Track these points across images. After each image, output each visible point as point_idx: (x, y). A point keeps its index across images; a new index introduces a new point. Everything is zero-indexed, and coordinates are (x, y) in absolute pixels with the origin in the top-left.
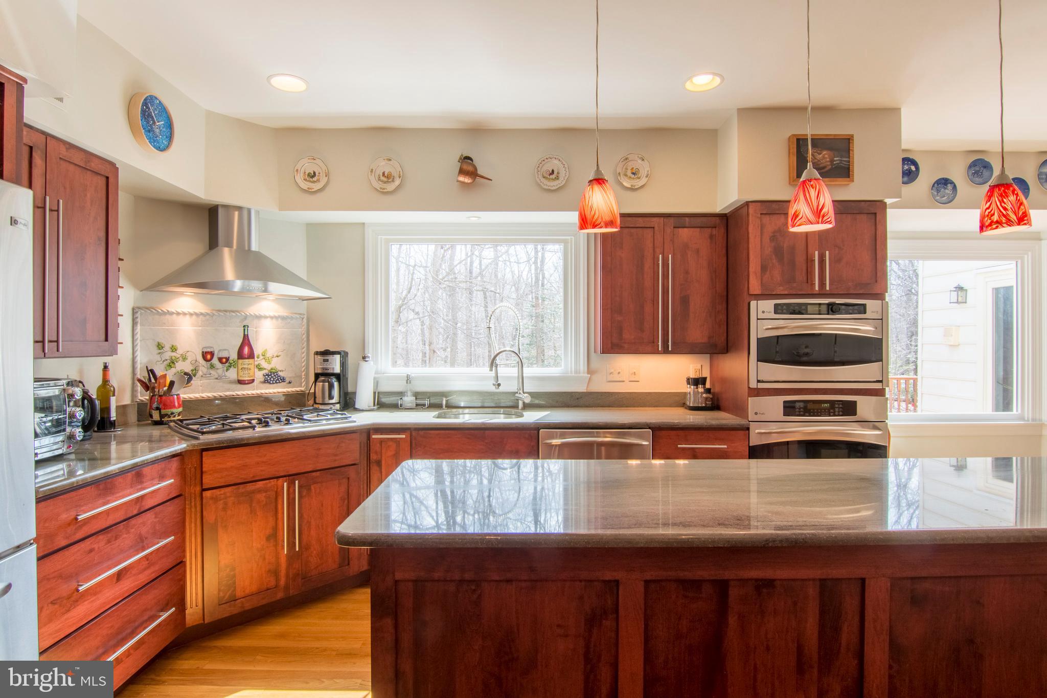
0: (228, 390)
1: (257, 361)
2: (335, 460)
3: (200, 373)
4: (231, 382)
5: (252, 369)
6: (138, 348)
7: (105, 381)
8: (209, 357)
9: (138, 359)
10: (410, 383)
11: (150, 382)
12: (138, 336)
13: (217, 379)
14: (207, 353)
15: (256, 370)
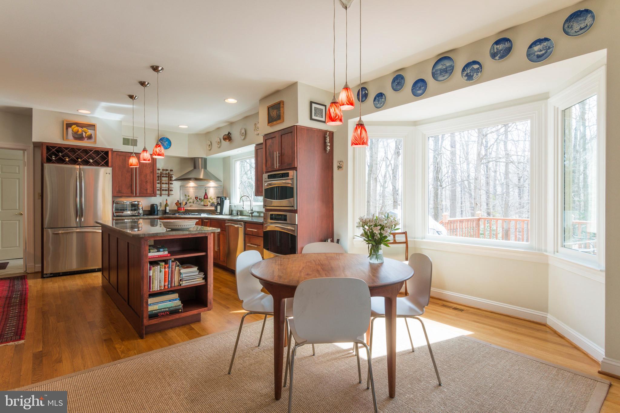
0: (201, 208)
1: (209, 200)
3: (195, 203)
4: (202, 205)
6: (181, 195)
7: (167, 203)
8: (197, 198)
9: (181, 198)
11: (178, 204)
12: (181, 193)
13: (199, 204)
14: (196, 197)
15: (209, 202)
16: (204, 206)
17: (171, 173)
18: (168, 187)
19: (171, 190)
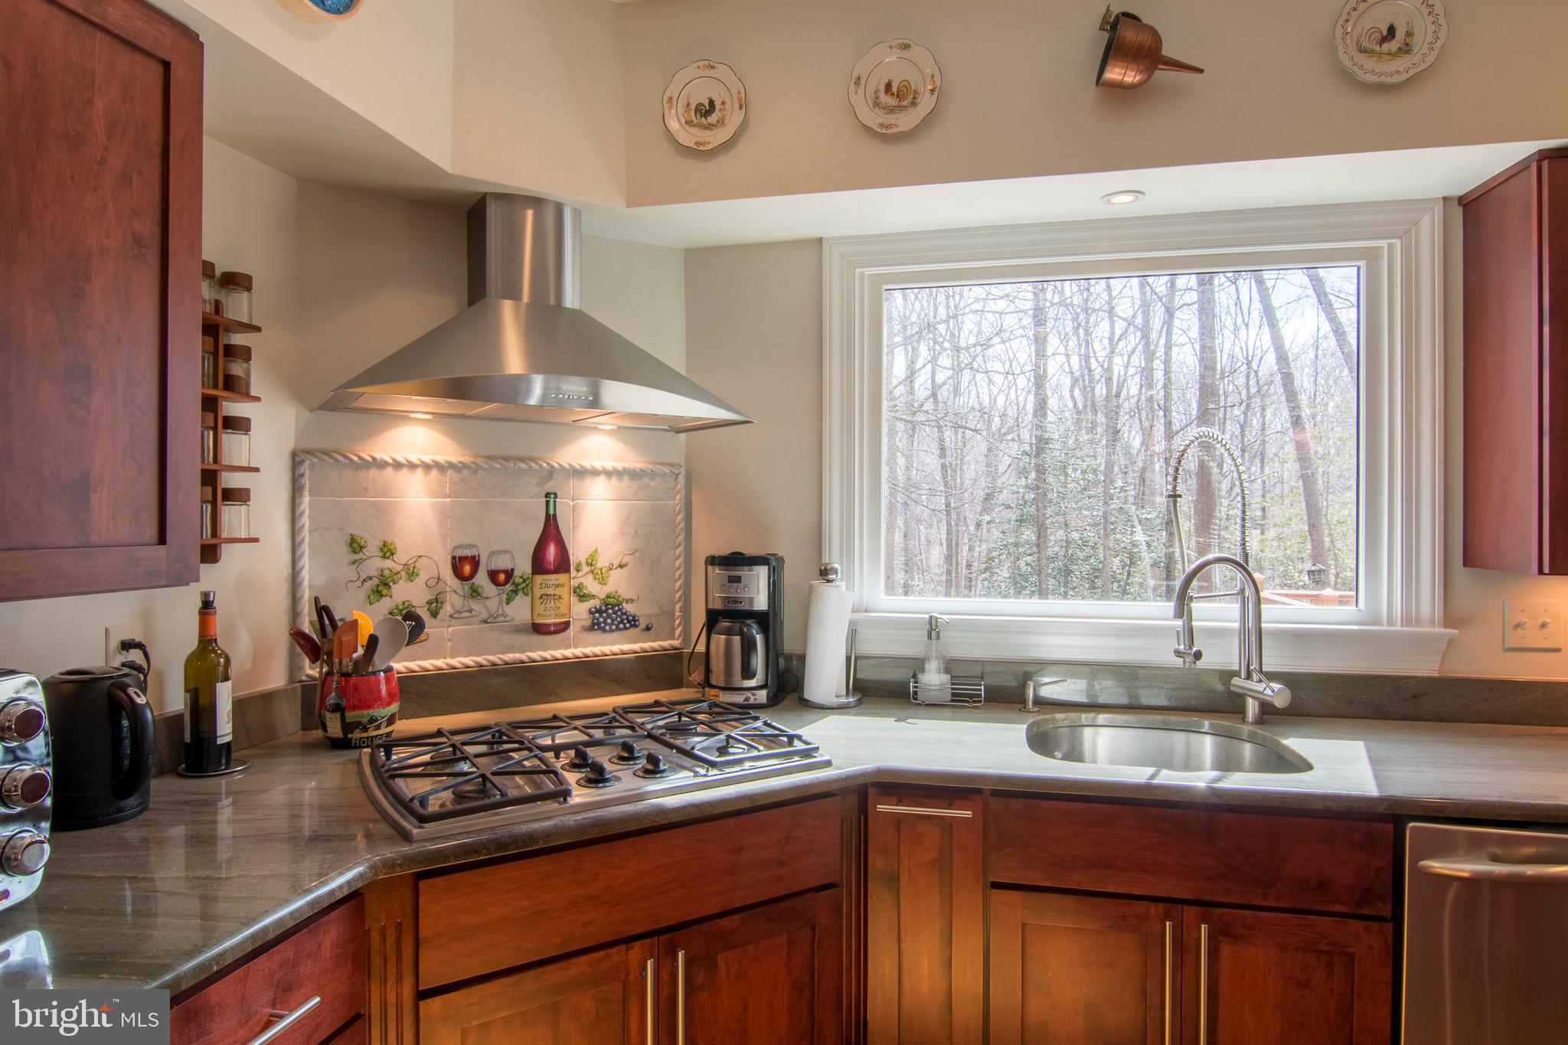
0: (511, 649)
1: (577, 578)
2: (780, 880)
3: (448, 609)
4: (518, 630)
5: (565, 596)
6: (305, 548)
7: (207, 641)
8: (467, 569)
9: (305, 576)
10: (938, 638)
11: (323, 638)
12: (305, 521)
13: (486, 622)
14: (463, 559)
15: (574, 599)
17: (238, 307)
19: (231, 496)
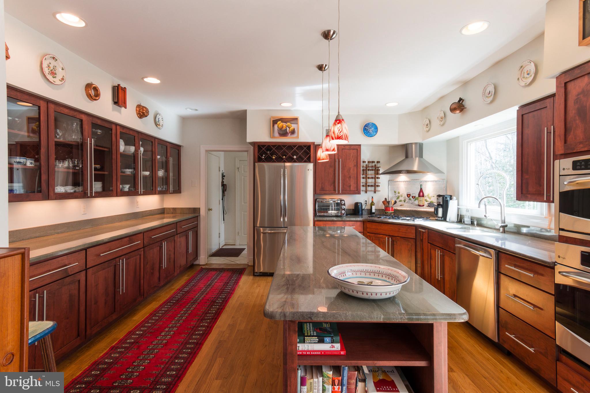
0: (415, 208)
1: (425, 198)
2: (406, 235)
3: (406, 201)
4: (416, 205)
6: (389, 192)
7: (372, 202)
8: (409, 196)
9: (389, 197)
11: (386, 202)
12: (389, 189)
13: (411, 203)
14: (408, 194)
15: (425, 201)
16: (419, 205)
17: (378, 165)
18: (374, 182)
19: (377, 186)
